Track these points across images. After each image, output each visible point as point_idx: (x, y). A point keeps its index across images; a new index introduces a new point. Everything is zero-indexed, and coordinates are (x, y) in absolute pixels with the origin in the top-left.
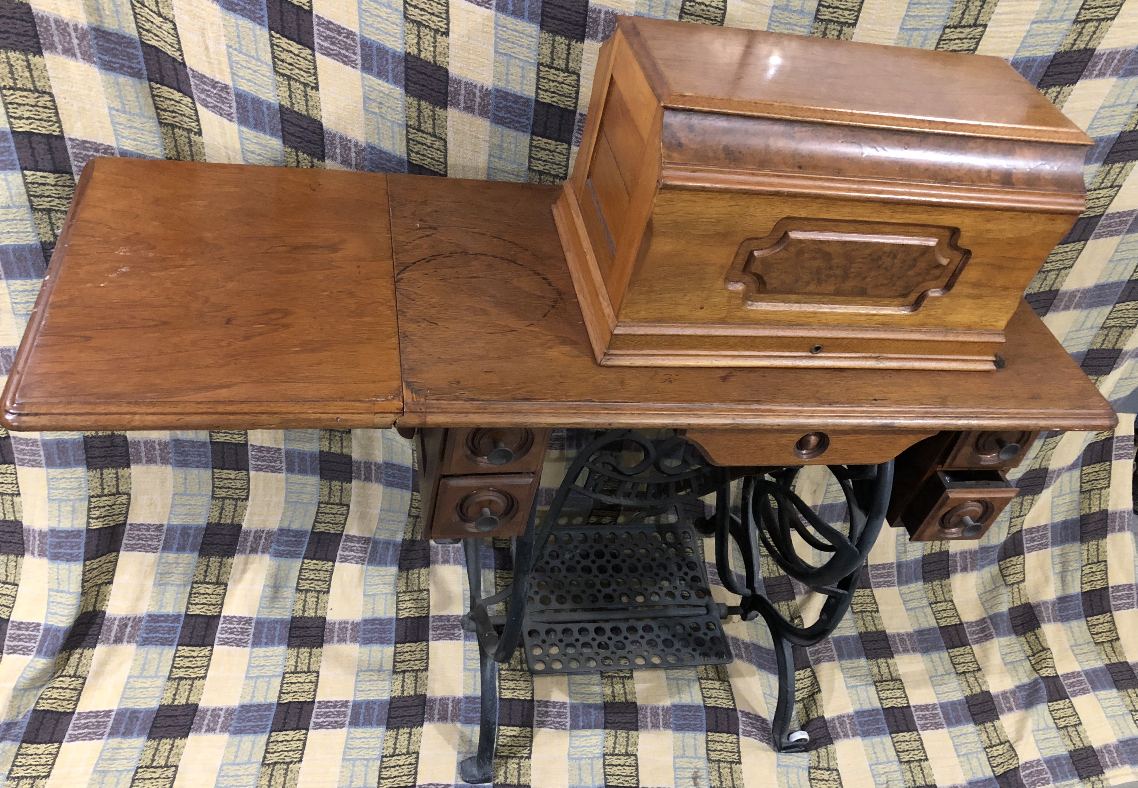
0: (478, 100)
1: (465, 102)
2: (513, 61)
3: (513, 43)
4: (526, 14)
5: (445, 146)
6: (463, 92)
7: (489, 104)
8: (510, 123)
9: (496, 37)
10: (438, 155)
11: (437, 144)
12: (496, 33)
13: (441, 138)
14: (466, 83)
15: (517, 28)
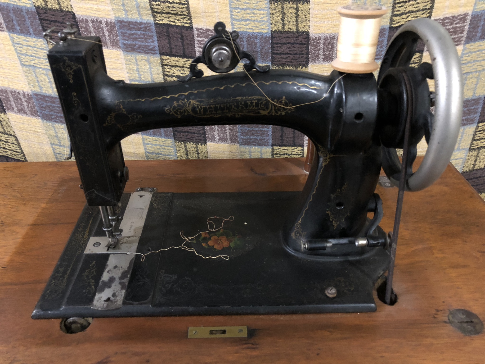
0: (25, 104)
1: (17, 107)
2: (37, 70)
3: (31, 56)
4: (31, 31)
5: (17, 140)
6: (11, 99)
7: (34, 106)
8: (55, 118)
9: (18, 53)
10: (14, 148)
11: (11, 139)
12: (16, 50)
13: (11, 135)
14: (12, 92)
15: (29, 43)
